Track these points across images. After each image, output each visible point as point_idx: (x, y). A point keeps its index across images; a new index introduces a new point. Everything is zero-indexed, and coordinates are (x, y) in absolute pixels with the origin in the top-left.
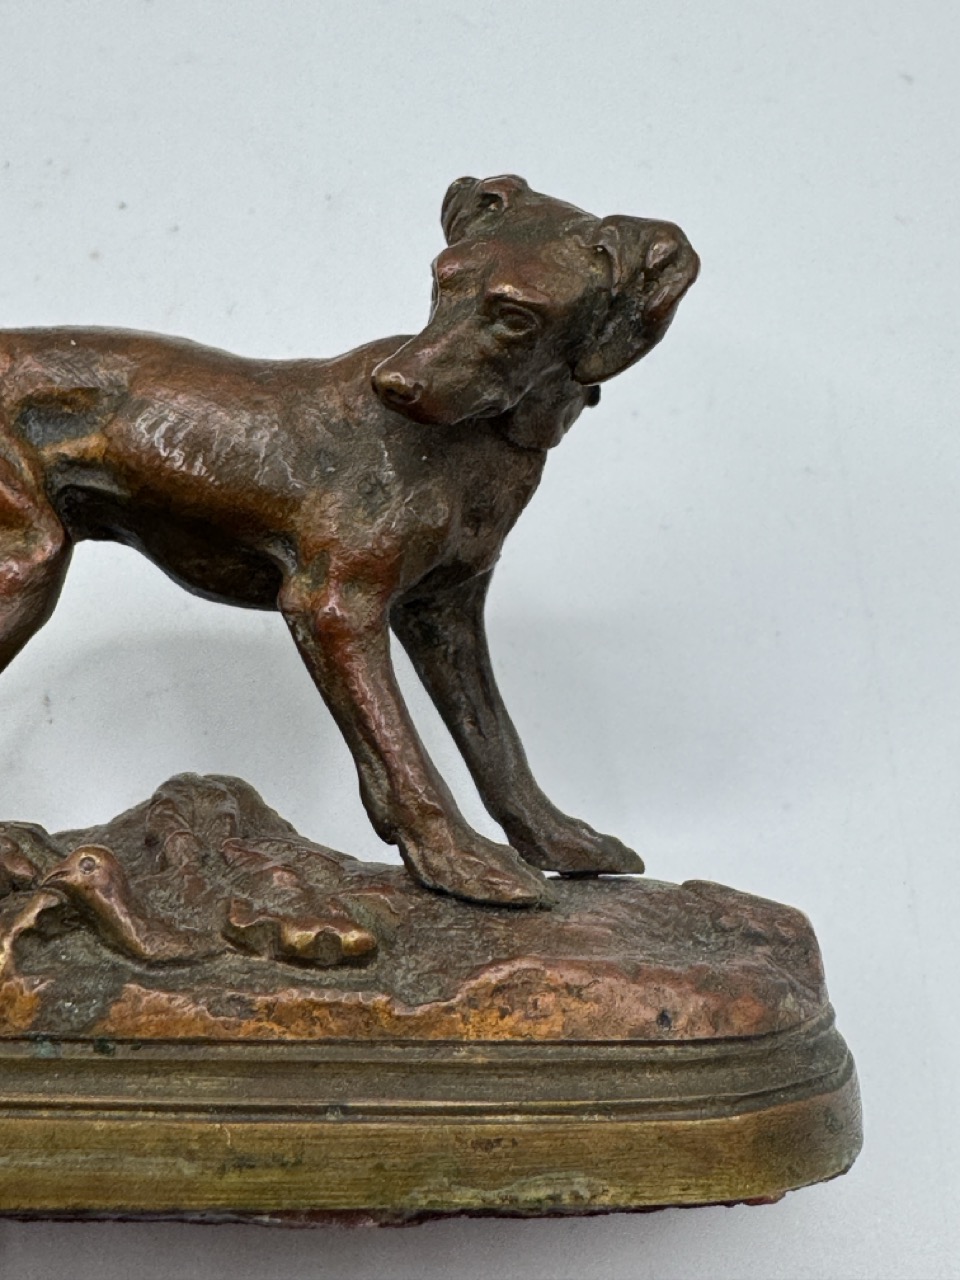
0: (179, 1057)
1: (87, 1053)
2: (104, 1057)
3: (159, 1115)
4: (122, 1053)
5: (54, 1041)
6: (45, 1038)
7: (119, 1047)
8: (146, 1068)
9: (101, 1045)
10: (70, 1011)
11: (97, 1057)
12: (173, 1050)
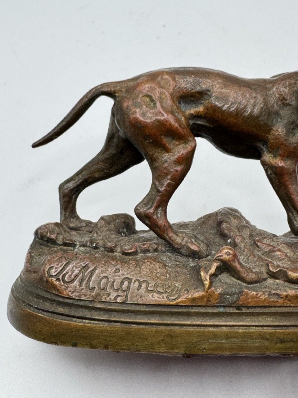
0: (261, 311)
1: (234, 310)
2: (239, 311)
3: (257, 328)
4: (244, 310)
5: (224, 307)
6: (221, 306)
7: (243, 308)
8: (252, 314)
9: (238, 308)
10: (229, 298)
11: (237, 311)
12: (259, 309)
